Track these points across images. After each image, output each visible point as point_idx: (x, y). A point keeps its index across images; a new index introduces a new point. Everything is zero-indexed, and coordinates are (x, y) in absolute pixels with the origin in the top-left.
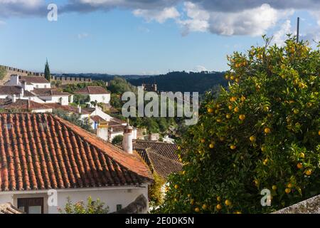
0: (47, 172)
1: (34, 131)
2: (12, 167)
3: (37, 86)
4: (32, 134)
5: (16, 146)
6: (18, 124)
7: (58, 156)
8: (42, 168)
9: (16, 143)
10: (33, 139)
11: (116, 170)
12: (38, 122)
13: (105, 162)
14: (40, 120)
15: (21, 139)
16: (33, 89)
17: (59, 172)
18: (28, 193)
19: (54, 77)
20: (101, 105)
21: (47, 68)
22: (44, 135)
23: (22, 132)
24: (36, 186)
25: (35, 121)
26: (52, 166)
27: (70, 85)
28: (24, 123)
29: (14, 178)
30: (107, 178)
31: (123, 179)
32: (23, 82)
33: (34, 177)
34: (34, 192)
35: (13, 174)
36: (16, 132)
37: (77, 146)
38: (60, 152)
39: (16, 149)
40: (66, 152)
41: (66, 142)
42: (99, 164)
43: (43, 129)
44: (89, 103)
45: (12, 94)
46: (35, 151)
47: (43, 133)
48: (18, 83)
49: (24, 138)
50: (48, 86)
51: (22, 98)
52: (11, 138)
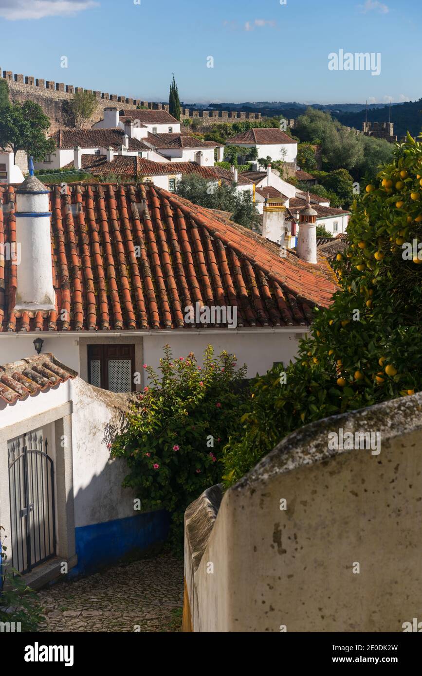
0: (142, 298)
1: (121, 219)
2: (79, 286)
3: (155, 129)
4: (117, 224)
5: (86, 248)
6: (92, 204)
7: (163, 266)
8: (134, 289)
9: (86, 240)
10: (118, 234)
11: (274, 295)
12: (129, 201)
13: (254, 280)
14: (133, 198)
15: (96, 234)
16: (146, 136)
17: (166, 298)
18: (106, 335)
19: (187, 111)
20: (278, 166)
21: (174, 93)
22: (140, 227)
23: (99, 220)
24: (120, 324)
25: (124, 198)
26: (151, 286)
27: (220, 127)
28: (103, 204)
29: (80, 307)
30: (256, 311)
31: (288, 313)
32: (127, 123)
33: (118, 306)
34: (117, 334)
35: (80, 299)
36: (88, 220)
37: (201, 248)
38: (168, 259)
39: (87, 253)
40: (180, 261)
41: (181, 241)
42: (243, 284)
43: (137, 216)
44: (256, 162)
45: (107, 146)
46: (122, 257)
47: (138, 222)
48: (118, 123)
49: (101, 233)
50: (176, 128)
51: (125, 153)
52: (78, 231)
